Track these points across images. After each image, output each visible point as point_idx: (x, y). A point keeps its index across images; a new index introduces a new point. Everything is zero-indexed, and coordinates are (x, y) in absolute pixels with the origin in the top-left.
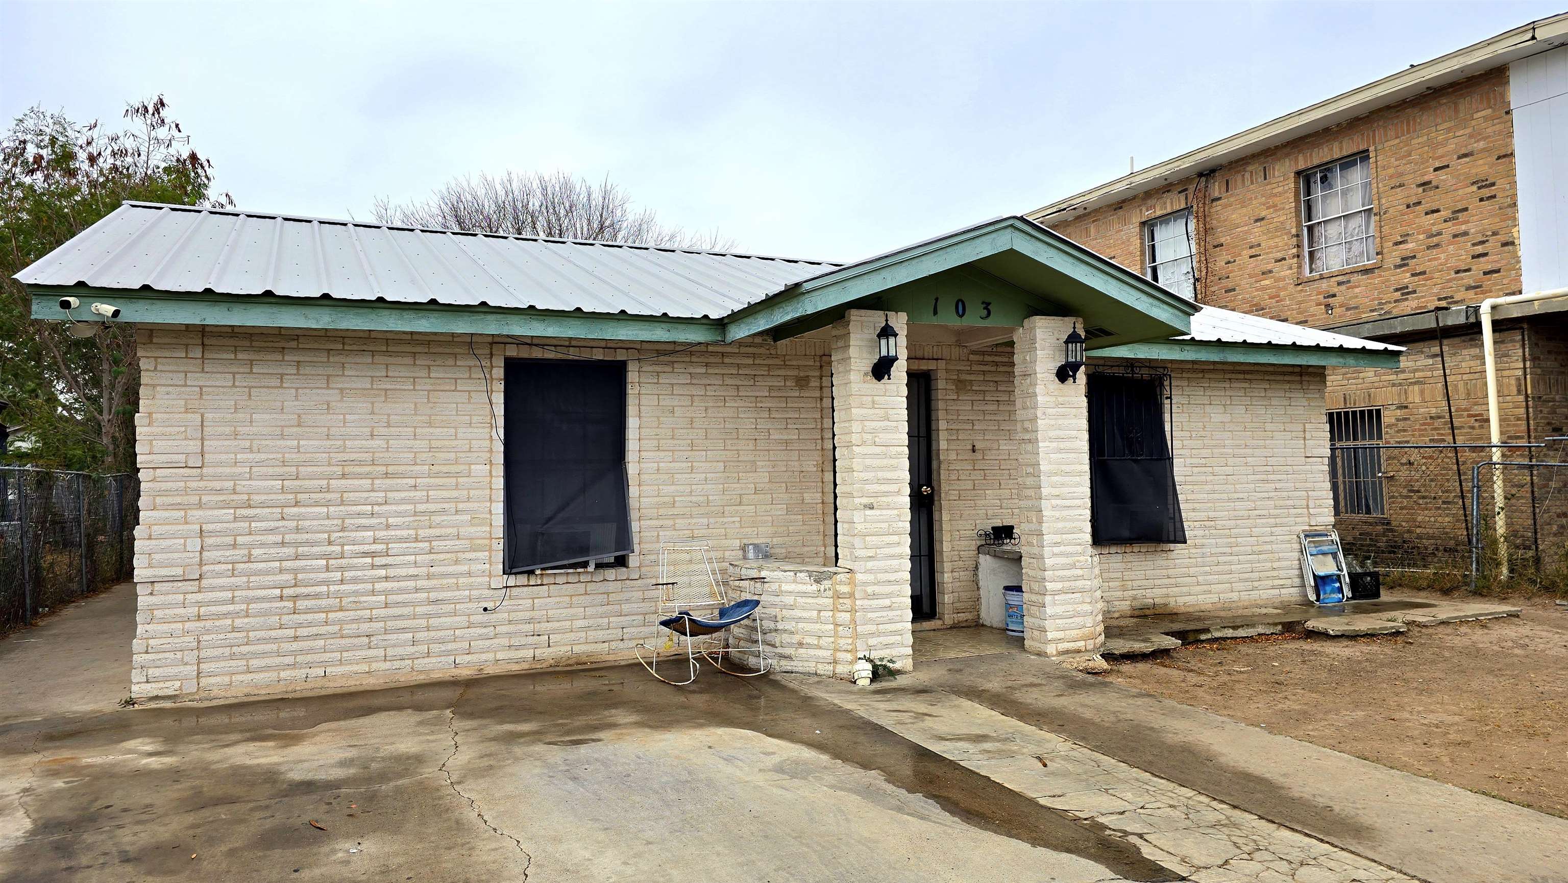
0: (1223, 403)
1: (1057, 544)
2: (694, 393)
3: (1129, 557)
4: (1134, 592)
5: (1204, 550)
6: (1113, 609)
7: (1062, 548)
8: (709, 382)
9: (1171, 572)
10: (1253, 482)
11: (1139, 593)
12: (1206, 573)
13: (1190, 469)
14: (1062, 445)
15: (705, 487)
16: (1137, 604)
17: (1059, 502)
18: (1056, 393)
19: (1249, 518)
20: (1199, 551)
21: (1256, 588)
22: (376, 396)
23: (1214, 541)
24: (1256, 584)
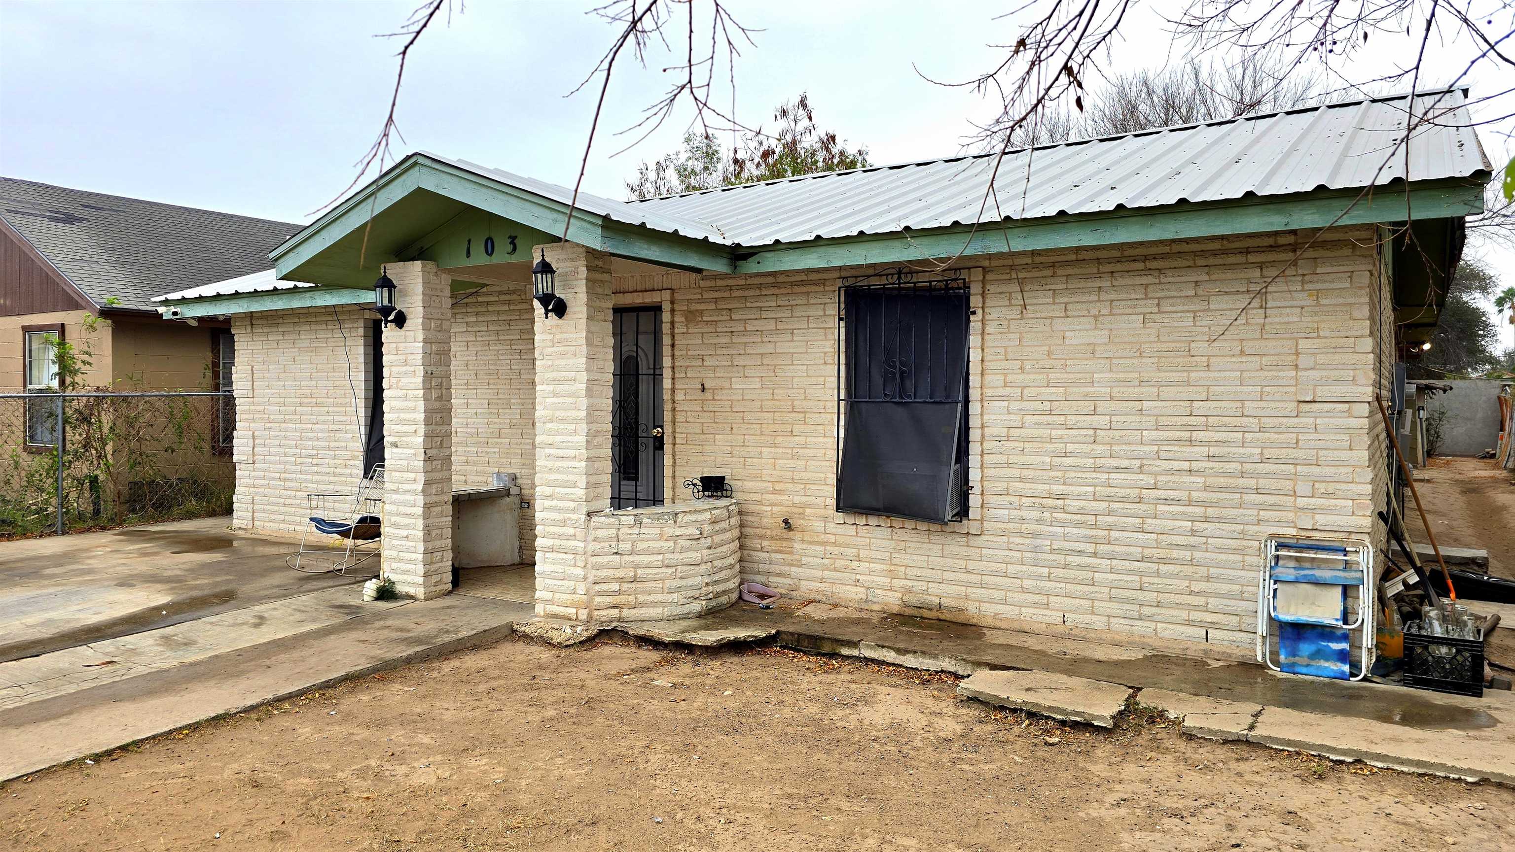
0: (1094, 312)
1: (550, 497)
2: (469, 339)
3: (900, 534)
4: (910, 583)
5: (1038, 542)
6: (874, 600)
7: (554, 503)
8: (478, 329)
9: (971, 565)
10: (1153, 442)
11: (919, 586)
12: (1039, 577)
13: (1019, 417)
14: (559, 388)
15: (476, 420)
16: (912, 599)
17: (552, 451)
18: (553, 330)
19: (1140, 500)
20: (1027, 541)
21: (1150, 618)
22: (312, 352)
23: (1060, 530)
24: (1146, 611)
